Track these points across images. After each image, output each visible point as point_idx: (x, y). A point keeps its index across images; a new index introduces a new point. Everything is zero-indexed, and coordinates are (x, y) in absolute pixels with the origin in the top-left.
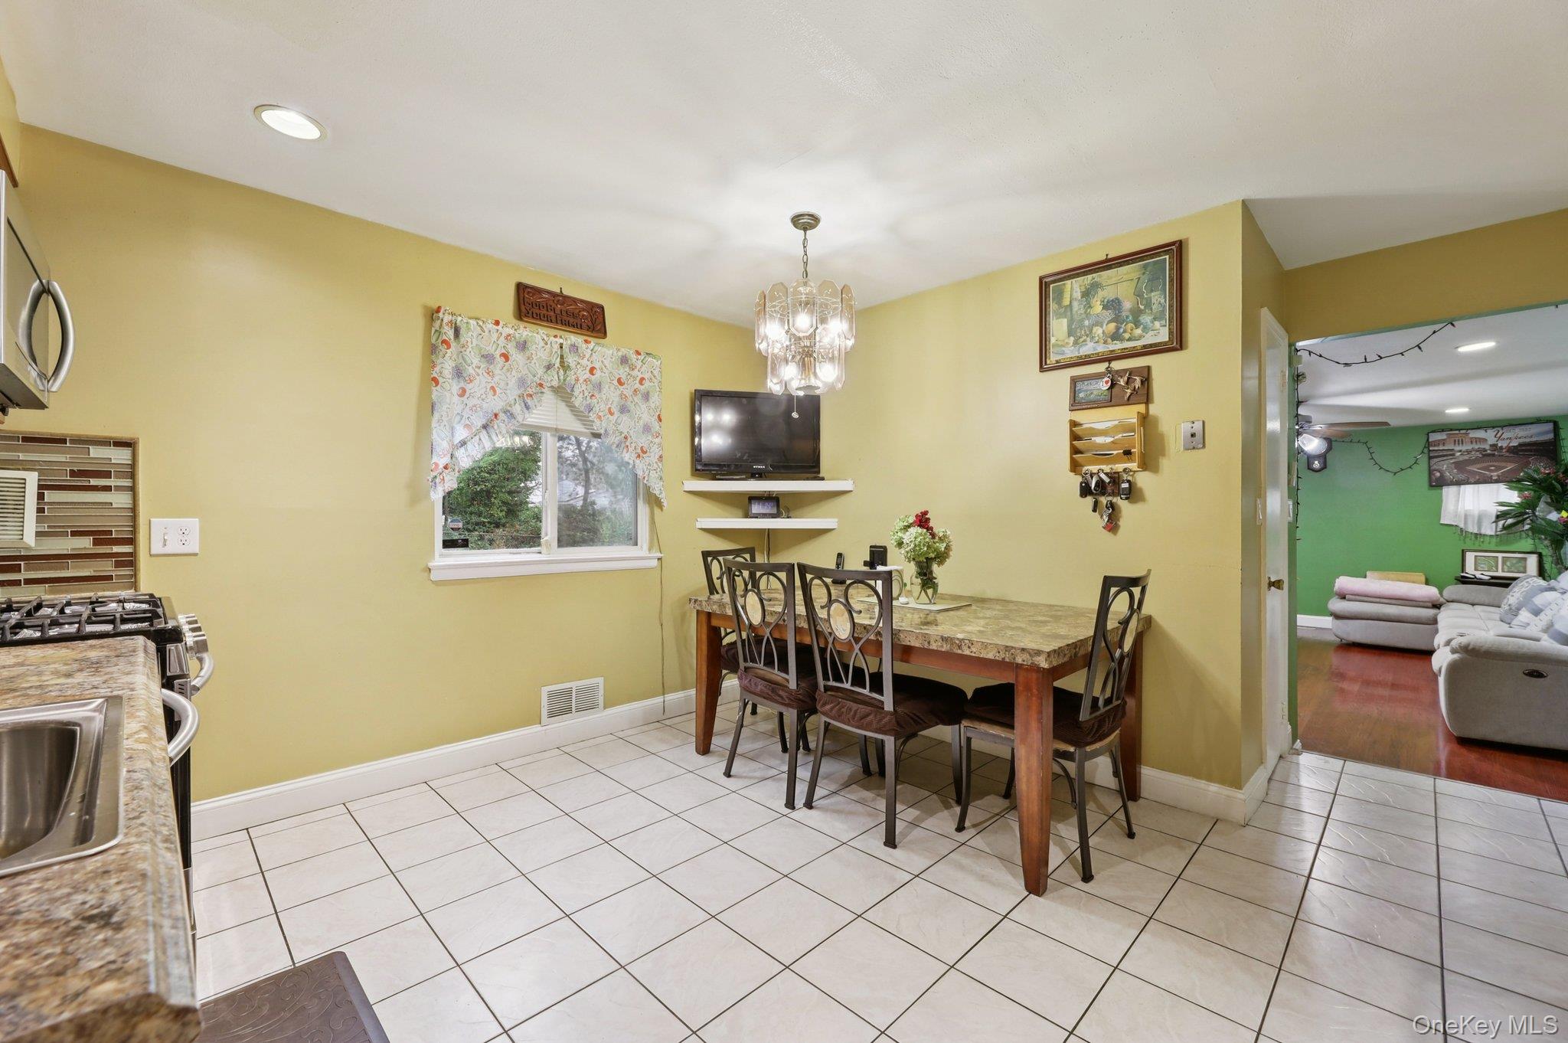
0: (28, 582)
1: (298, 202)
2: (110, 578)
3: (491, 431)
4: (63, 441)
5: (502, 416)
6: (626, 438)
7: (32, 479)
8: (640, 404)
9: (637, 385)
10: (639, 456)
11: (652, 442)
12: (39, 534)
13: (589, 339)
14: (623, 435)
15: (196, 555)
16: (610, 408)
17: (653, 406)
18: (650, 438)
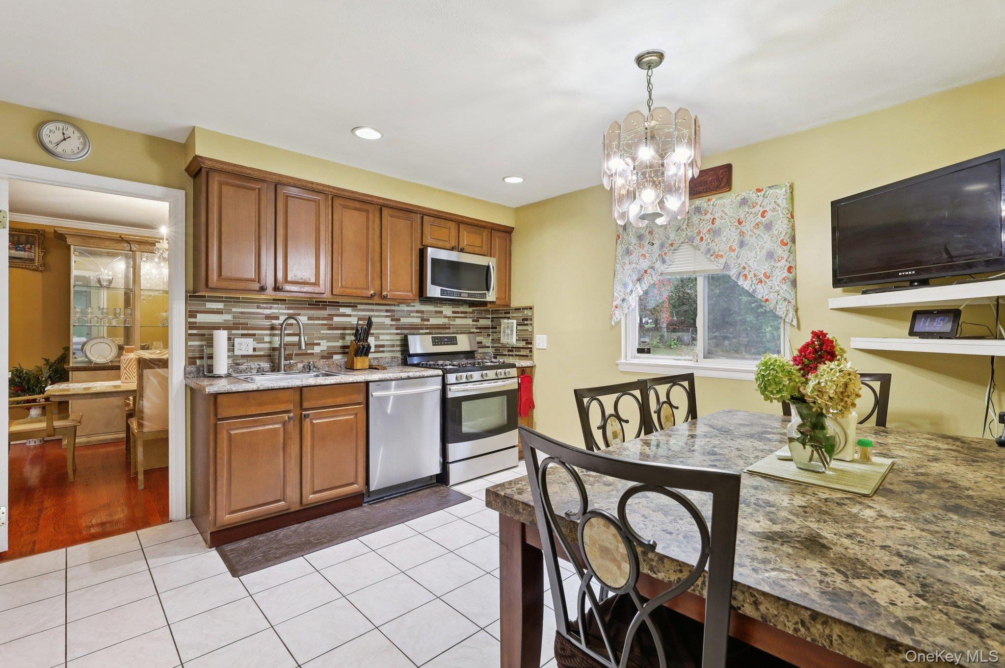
0: (516, 355)
1: (568, 194)
2: (528, 356)
3: (642, 283)
4: (520, 309)
5: (649, 271)
6: (744, 268)
7: (515, 322)
8: (762, 235)
9: (760, 219)
10: (761, 281)
11: (774, 267)
12: (517, 340)
13: (710, 197)
14: (742, 266)
15: (545, 349)
16: (731, 246)
17: (776, 233)
18: (773, 263)
